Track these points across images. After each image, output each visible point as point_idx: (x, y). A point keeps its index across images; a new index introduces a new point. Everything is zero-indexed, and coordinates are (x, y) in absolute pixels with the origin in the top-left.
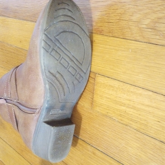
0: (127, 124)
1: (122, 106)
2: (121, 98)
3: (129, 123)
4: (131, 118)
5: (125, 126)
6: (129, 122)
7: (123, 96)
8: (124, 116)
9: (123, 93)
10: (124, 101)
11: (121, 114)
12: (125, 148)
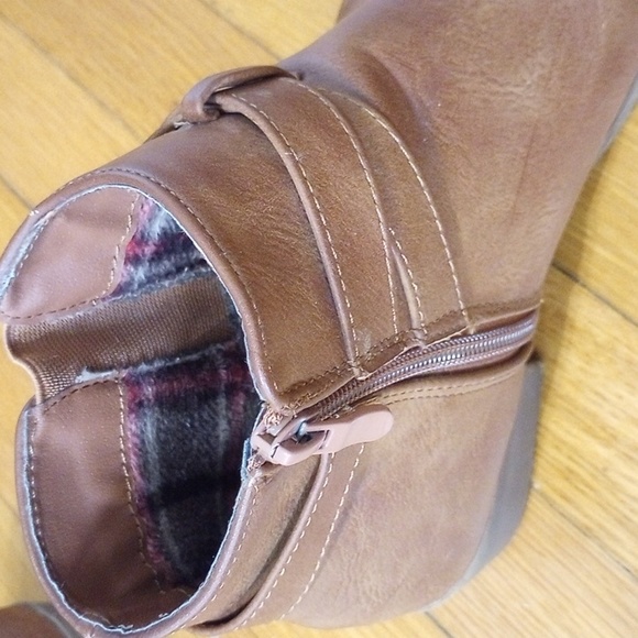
0: (588, 528)
1: (595, 436)
2: (604, 399)
3: (601, 527)
4: (627, 513)
5: (572, 531)
6: (608, 526)
7: (620, 397)
8: (588, 486)
9: (628, 384)
10: (613, 422)
11: (571, 471)
12: (533, 621)
